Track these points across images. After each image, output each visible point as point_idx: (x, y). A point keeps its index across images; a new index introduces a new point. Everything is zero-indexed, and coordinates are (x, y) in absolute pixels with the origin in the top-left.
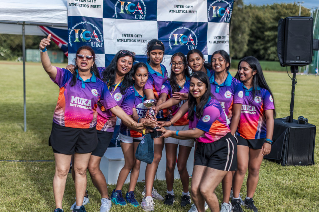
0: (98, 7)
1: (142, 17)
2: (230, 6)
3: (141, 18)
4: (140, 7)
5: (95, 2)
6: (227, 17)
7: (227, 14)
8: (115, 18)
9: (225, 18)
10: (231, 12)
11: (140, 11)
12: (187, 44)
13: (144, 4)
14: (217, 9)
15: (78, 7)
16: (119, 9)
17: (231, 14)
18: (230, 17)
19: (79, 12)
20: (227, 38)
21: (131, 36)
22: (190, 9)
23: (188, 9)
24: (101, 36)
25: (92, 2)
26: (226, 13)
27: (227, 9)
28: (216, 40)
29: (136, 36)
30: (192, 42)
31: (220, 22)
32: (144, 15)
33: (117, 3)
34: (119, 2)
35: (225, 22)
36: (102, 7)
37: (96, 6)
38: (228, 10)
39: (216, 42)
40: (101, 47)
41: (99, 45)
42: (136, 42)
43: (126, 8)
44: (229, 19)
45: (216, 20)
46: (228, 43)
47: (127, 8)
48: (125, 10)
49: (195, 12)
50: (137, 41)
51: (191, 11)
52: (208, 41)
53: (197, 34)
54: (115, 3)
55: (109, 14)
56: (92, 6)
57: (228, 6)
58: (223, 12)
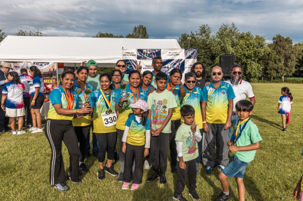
0: (135, 55)
2: (196, 51)
4: (153, 54)
6: (195, 56)
8: (142, 59)
9: (194, 57)
11: (153, 56)
13: (155, 53)
14: (189, 53)
15: (127, 56)
16: (144, 55)
19: (127, 58)
21: (149, 66)
23: (175, 54)
25: (133, 53)
28: (189, 67)
30: (177, 68)
31: (191, 59)
36: (137, 55)
38: (195, 53)
42: (151, 68)
44: (197, 57)
45: (189, 57)
47: (147, 55)
48: (146, 56)
49: (179, 55)
51: (177, 54)
52: (185, 67)
53: (179, 64)
54: (142, 53)
55: (139, 58)
56: (133, 55)
57: (195, 51)
58: (192, 54)
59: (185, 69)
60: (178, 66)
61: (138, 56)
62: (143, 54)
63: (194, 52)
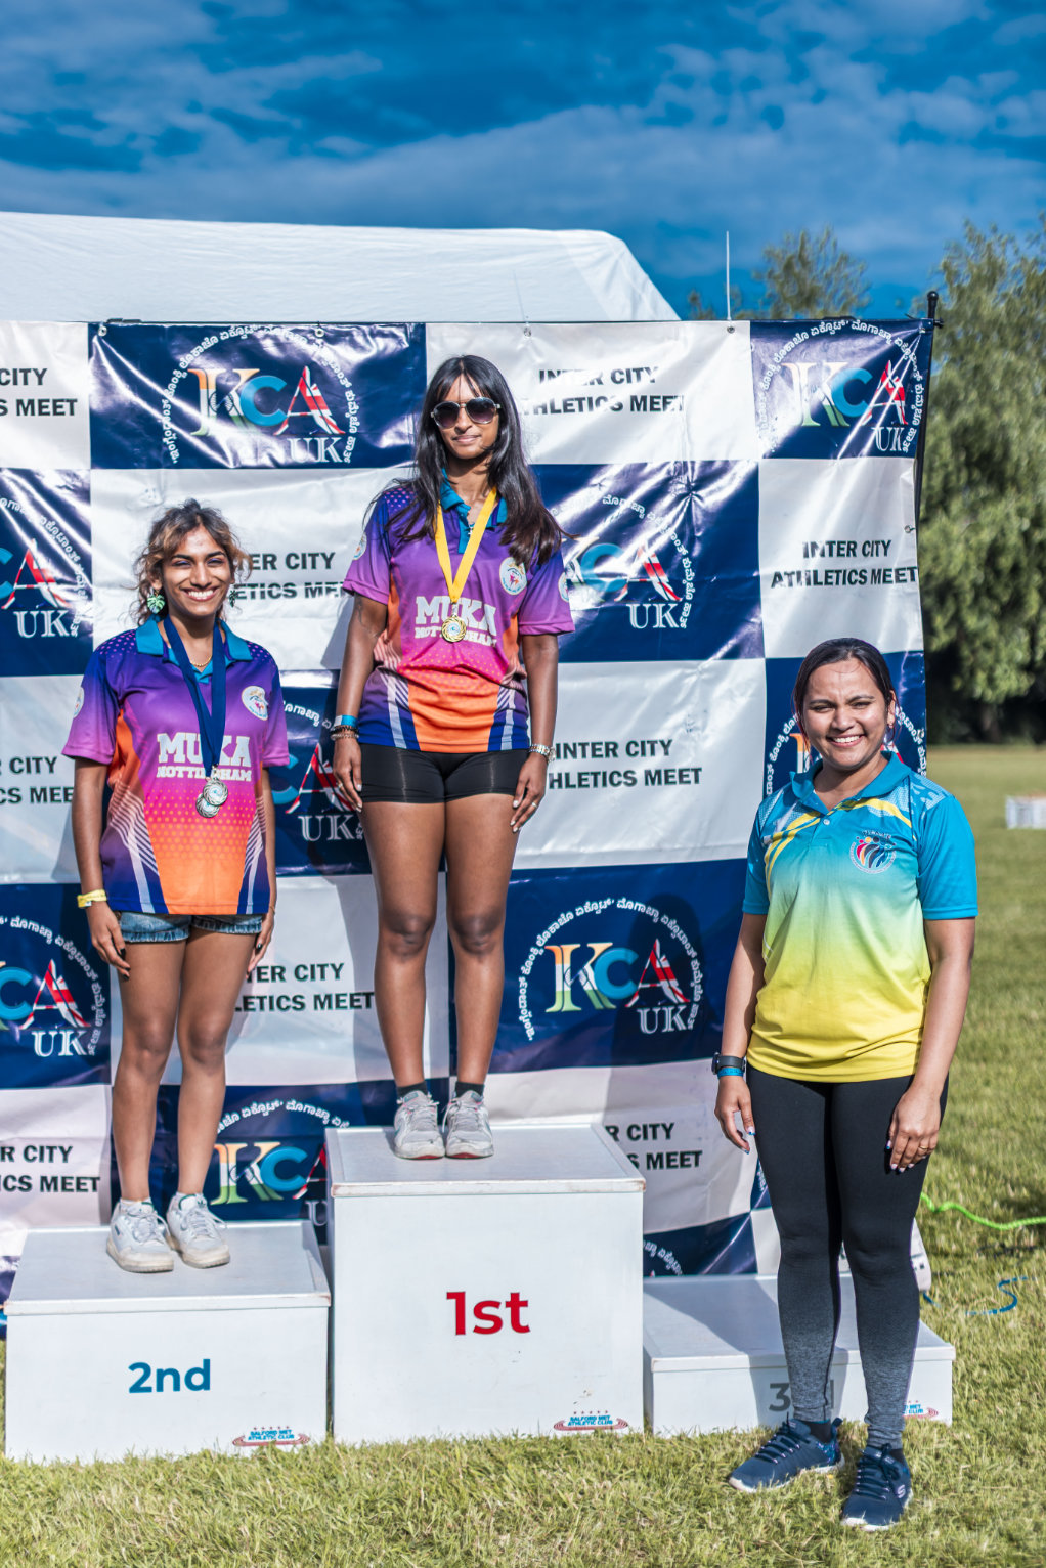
0: (60, 406)
1: (332, 450)
2: (909, 354)
3: (328, 456)
4: (314, 392)
5: (40, 383)
6: (893, 418)
7: (889, 404)
8: (166, 463)
9: (877, 429)
10: (919, 388)
11: (322, 417)
12: (625, 592)
13: (340, 375)
14: (812, 377)
16: (186, 408)
17: (919, 401)
18: (916, 422)
20: (904, 552)
21: (265, 562)
22: (638, 388)
23: (623, 393)
24: (78, 569)
25: (25, 383)
26: (885, 397)
27: (891, 374)
28: (815, 563)
29: (293, 561)
30: (659, 581)
31: (844, 456)
32: (344, 437)
33: (175, 380)
34: (185, 375)
35: (874, 452)
36: (83, 410)
37: (50, 405)
38: (893, 382)
39: (821, 578)
40: (71, 637)
41: (58, 623)
42: (294, 593)
43: (229, 406)
44: (912, 432)
45: (817, 442)
46: (913, 579)
49: (674, 403)
50: (300, 589)
51: (644, 398)
52: (765, 572)
53: (685, 531)
54: (164, 385)
55: (126, 443)
56: (24, 407)
57: (894, 353)
58: (856, 391)
59: (769, 595)
60: (667, 556)
61: (99, 423)
62: (168, 395)
63: (877, 369)
